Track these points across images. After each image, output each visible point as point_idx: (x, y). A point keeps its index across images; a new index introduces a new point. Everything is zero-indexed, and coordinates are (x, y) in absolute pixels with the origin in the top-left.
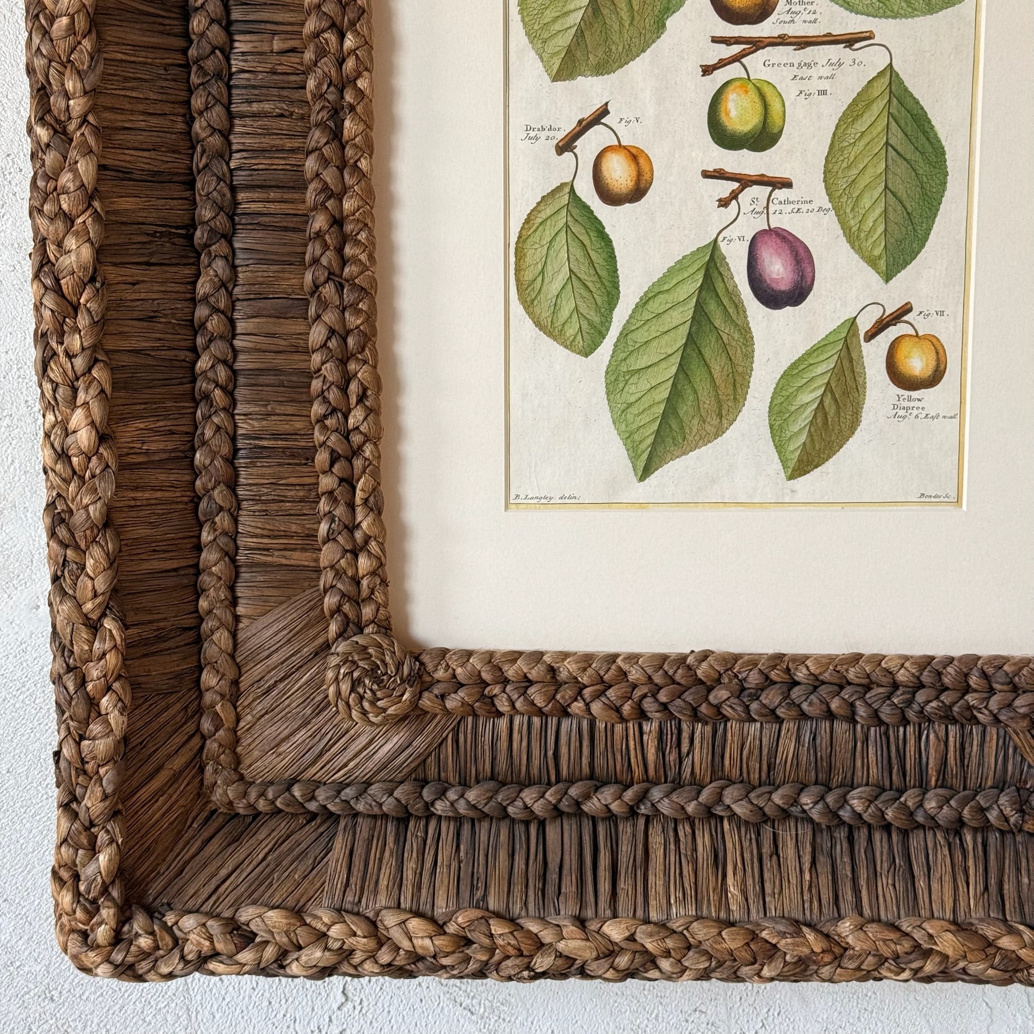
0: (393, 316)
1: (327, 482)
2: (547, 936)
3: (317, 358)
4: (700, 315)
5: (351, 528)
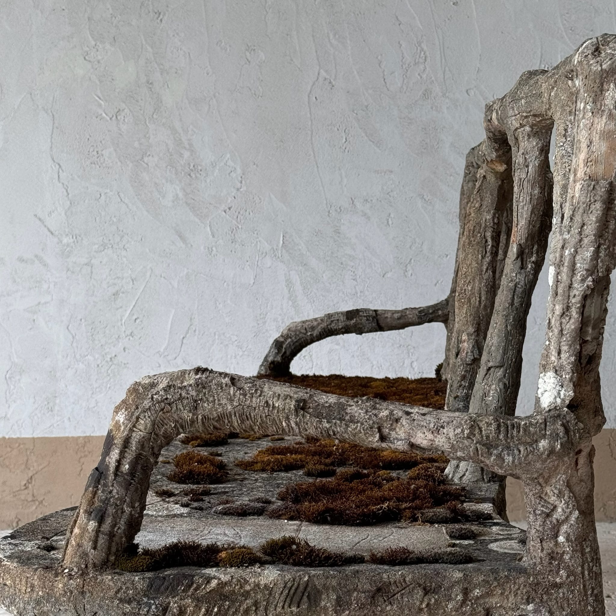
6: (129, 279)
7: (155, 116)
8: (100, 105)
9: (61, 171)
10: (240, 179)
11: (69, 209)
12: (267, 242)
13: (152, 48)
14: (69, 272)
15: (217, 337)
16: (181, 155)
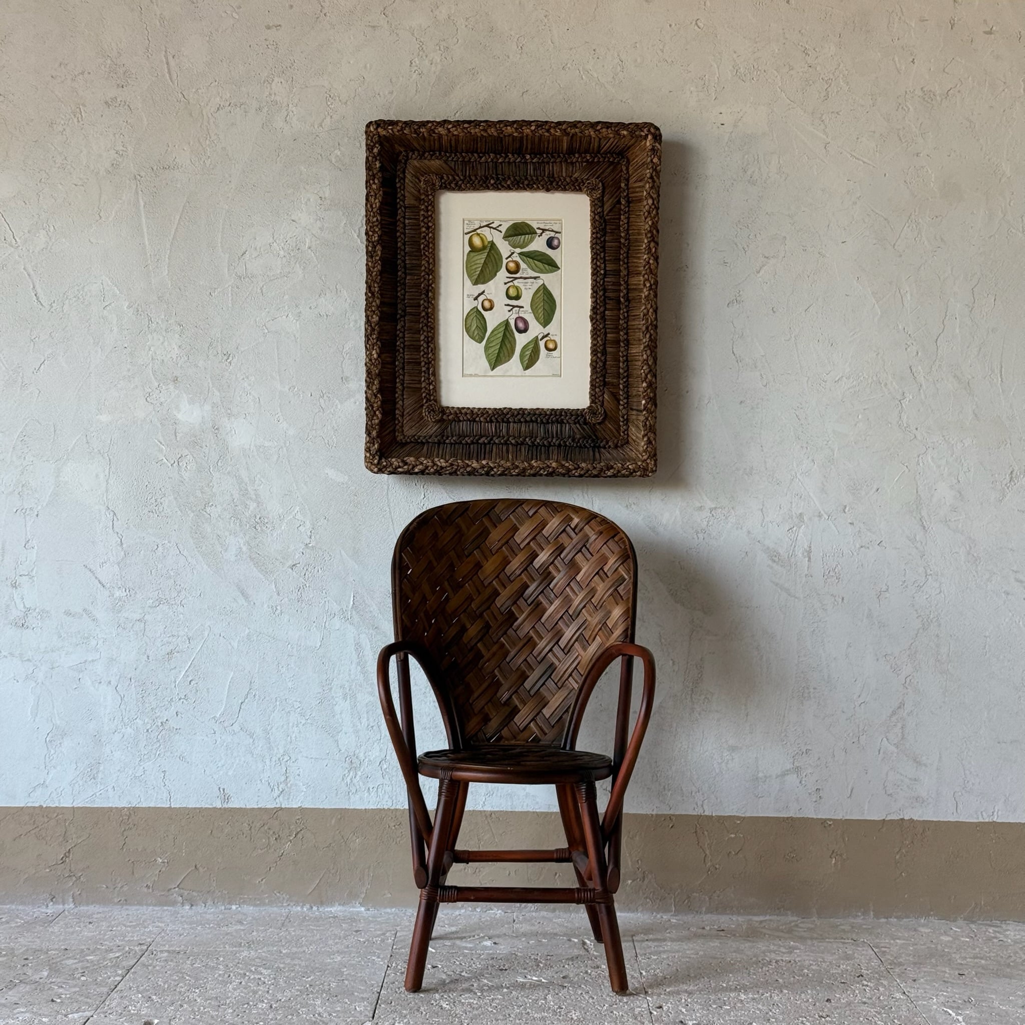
0: (438, 334)
1: (424, 369)
2: (470, 463)
3: (422, 342)
4: (504, 335)
5: (429, 379)
6: (185, 637)
7: (219, 464)
8: (161, 451)
9: (115, 519)
10: (309, 534)
11: (122, 560)
12: (336, 602)
13: (219, 391)
14: (120, 630)
15: (278, 703)
16: (246, 506)
